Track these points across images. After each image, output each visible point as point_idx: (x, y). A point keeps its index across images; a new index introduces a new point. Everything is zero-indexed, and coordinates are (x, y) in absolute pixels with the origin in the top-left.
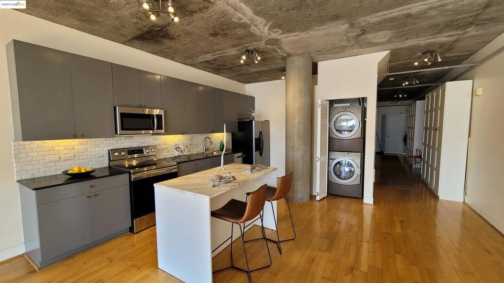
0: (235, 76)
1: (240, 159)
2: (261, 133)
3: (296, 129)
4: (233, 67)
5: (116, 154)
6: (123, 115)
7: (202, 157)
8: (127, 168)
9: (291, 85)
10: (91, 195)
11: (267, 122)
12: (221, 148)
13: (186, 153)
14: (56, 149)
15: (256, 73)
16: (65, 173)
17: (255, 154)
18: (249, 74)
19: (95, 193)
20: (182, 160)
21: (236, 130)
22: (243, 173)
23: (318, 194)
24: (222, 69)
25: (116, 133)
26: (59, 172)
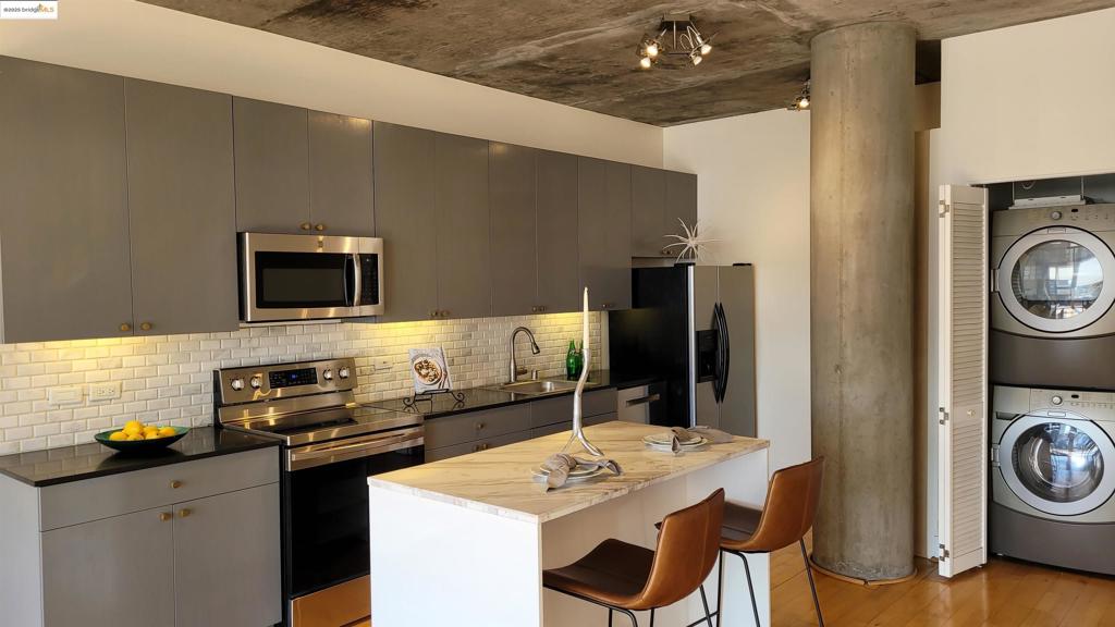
0: (622, 103)
1: (642, 410)
2: (719, 312)
3: (850, 300)
4: (614, 77)
5: (237, 384)
6: (263, 259)
7: (503, 400)
8: (270, 429)
9: (830, 135)
10: (177, 509)
11: (745, 269)
12: (569, 369)
13: (451, 384)
14: (76, 365)
15: (700, 88)
16: (103, 439)
17: (698, 392)
18: (674, 93)
19: (185, 506)
20: (437, 409)
21: (625, 303)
22: (645, 454)
23: (946, 553)
24: (575, 83)
25: (242, 316)
26: (89, 437)
